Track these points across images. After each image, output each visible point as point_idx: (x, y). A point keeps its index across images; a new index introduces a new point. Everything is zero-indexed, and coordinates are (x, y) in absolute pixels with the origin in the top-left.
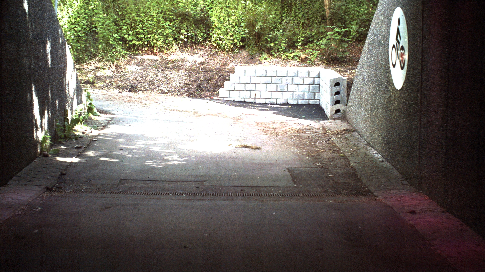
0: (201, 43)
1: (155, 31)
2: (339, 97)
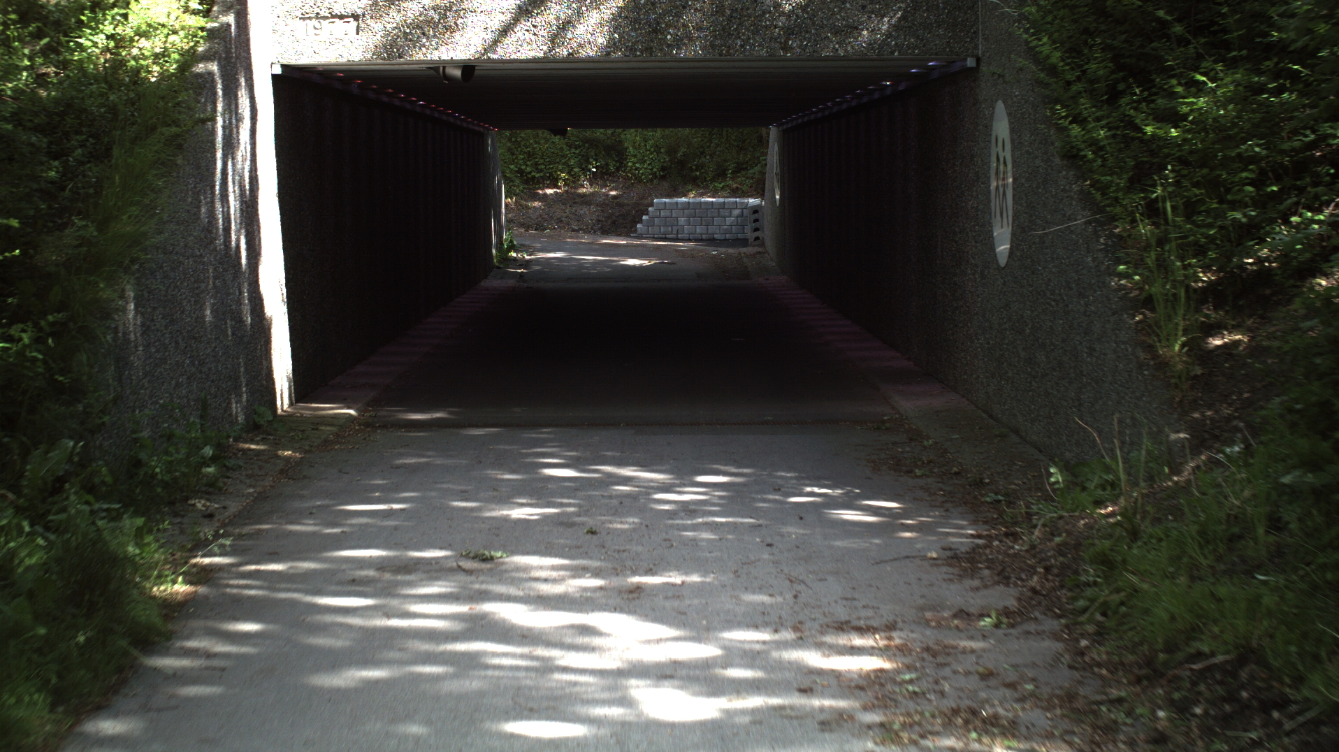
0: (613, 173)
1: (558, 160)
2: (757, 225)
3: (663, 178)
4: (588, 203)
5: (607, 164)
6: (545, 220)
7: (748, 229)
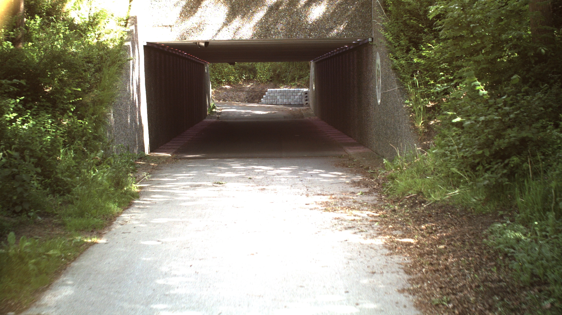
0: (252, 79)
2: (307, 98)
3: (271, 81)
4: (243, 91)
5: (250, 76)
6: (226, 97)
7: (303, 100)
